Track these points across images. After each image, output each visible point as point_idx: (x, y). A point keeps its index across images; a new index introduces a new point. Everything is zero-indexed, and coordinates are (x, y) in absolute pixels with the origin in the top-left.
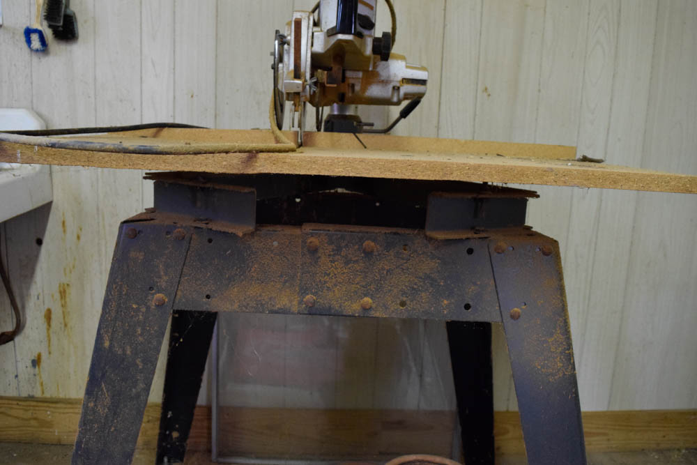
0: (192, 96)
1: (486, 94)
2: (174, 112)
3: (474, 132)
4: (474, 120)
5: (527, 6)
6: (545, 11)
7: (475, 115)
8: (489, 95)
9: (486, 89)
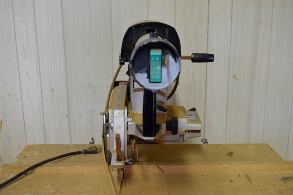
0: (53, 91)
1: (235, 79)
2: (42, 100)
3: (228, 102)
4: (228, 95)
5: (260, 23)
6: (271, 25)
7: (228, 92)
8: (237, 79)
9: (235, 76)
